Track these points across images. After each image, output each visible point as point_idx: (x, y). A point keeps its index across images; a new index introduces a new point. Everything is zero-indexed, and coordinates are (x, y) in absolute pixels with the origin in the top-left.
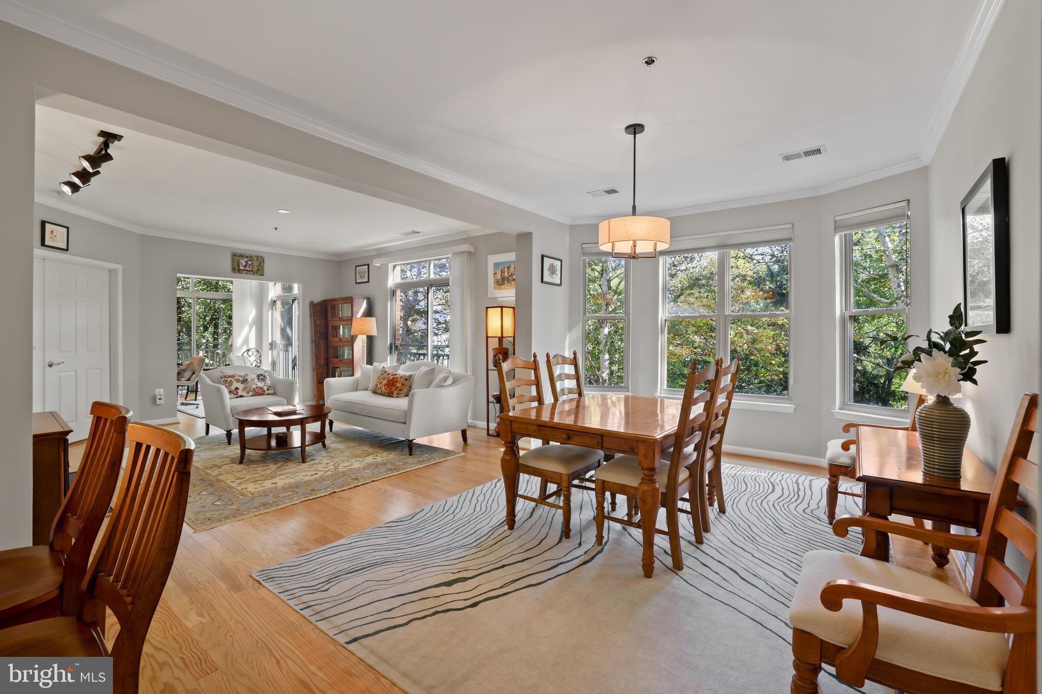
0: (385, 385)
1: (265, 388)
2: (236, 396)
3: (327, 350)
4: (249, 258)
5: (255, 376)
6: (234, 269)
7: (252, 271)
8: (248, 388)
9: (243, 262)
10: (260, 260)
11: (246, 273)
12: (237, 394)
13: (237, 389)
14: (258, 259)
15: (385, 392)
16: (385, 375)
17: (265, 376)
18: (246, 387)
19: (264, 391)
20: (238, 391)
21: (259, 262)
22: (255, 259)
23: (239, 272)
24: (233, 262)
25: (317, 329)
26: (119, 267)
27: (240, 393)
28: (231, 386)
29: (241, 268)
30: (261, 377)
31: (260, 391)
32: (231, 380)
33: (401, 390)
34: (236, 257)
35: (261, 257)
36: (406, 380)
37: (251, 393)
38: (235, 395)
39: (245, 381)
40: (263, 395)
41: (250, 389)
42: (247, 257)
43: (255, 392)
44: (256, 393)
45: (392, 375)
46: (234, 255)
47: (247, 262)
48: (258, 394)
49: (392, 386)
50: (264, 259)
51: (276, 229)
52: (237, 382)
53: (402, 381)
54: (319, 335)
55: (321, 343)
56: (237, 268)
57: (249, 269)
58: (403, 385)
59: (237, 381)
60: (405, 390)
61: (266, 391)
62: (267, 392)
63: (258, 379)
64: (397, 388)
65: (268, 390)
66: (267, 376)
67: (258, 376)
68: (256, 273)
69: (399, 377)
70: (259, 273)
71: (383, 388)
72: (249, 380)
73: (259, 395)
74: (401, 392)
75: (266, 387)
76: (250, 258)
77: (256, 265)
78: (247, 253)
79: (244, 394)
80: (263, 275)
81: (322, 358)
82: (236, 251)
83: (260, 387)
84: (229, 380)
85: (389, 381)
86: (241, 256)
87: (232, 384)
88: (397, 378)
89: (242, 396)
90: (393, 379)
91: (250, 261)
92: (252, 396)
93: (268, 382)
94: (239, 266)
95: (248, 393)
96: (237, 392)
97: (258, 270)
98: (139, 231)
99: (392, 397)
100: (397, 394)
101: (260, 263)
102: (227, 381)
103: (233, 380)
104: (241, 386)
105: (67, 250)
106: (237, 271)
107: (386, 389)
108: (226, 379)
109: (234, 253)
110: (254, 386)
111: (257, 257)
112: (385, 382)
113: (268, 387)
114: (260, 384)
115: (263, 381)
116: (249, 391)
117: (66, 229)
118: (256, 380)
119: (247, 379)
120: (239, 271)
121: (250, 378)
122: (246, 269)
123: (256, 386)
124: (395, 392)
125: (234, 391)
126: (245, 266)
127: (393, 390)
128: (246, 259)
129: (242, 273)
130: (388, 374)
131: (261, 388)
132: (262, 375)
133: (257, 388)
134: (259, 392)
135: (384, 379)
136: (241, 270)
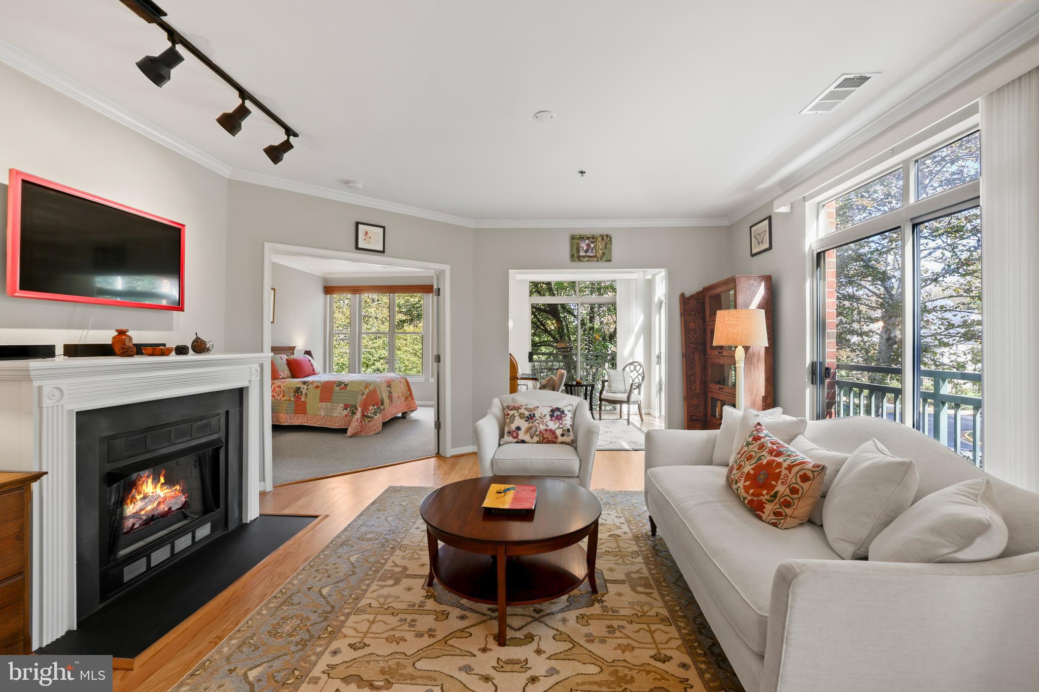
0: (748, 476)
1: (559, 432)
2: (516, 440)
3: (704, 369)
4: (591, 240)
5: (547, 411)
6: (572, 256)
7: (596, 256)
8: (533, 430)
9: (584, 245)
10: (607, 239)
11: (588, 261)
12: (517, 437)
13: (518, 428)
14: (603, 239)
15: (745, 498)
16: (755, 447)
17: (563, 412)
18: (530, 428)
19: (556, 437)
20: (519, 432)
21: (604, 243)
22: (600, 239)
23: (579, 260)
24: (572, 247)
25: (690, 336)
26: (447, 268)
27: (522, 435)
28: (512, 424)
29: (582, 254)
30: (556, 413)
31: (549, 436)
32: (514, 414)
33: (787, 504)
34: (576, 240)
35: (607, 236)
36: (805, 478)
37: (536, 439)
38: (514, 438)
39: (531, 418)
40: (554, 443)
41: (536, 431)
42: (588, 238)
43: (543, 437)
44: (544, 439)
45: (771, 452)
46: (573, 238)
47: (588, 245)
48: (546, 440)
49: (763, 487)
50: (611, 238)
51: (582, 172)
52: (521, 418)
53: (792, 478)
54: (692, 346)
55: (697, 359)
56: (576, 255)
57: (592, 254)
58: (794, 491)
59: (521, 416)
60: (802, 508)
61: (559, 437)
62: (560, 439)
63: (552, 416)
64: (775, 496)
65: (563, 435)
66: (566, 412)
67: (553, 411)
68: (601, 258)
69: (785, 465)
70: (605, 259)
71: (741, 484)
72: (537, 416)
73: (549, 442)
74: (789, 511)
75: (561, 430)
76: (593, 239)
77: (601, 247)
78: (588, 233)
79: (527, 438)
80: (610, 261)
81: (698, 382)
82: (577, 233)
83: (551, 430)
84: (511, 413)
85: (759, 468)
86: (582, 238)
87: (514, 420)
88: (779, 465)
89: (523, 442)
90: (770, 463)
91: (592, 242)
92: (538, 442)
93: (568, 421)
94: (578, 252)
95: (532, 437)
96: (518, 435)
97: (604, 254)
98: (471, 224)
99: (759, 518)
100: (777, 514)
101: (606, 243)
102: (508, 414)
103: (517, 414)
104: (524, 425)
105: (383, 252)
106: (577, 260)
107: (746, 489)
108: (509, 412)
109: (572, 235)
110: (542, 427)
111: (602, 236)
112: (748, 468)
113: (564, 430)
114: (552, 425)
115: (559, 419)
116: (534, 434)
117: (382, 229)
118: (548, 418)
119: (534, 414)
120: (580, 258)
121: (539, 412)
122: (588, 254)
123: (545, 427)
124: (769, 508)
125: (514, 431)
126: (587, 251)
127: (763, 498)
128: (587, 242)
129: (583, 261)
130: (762, 447)
131: (553, 432)
132: (558, 409)
133: (546, 430)
134: (548, 438)
135: (750, 458)
136: (582, 256)
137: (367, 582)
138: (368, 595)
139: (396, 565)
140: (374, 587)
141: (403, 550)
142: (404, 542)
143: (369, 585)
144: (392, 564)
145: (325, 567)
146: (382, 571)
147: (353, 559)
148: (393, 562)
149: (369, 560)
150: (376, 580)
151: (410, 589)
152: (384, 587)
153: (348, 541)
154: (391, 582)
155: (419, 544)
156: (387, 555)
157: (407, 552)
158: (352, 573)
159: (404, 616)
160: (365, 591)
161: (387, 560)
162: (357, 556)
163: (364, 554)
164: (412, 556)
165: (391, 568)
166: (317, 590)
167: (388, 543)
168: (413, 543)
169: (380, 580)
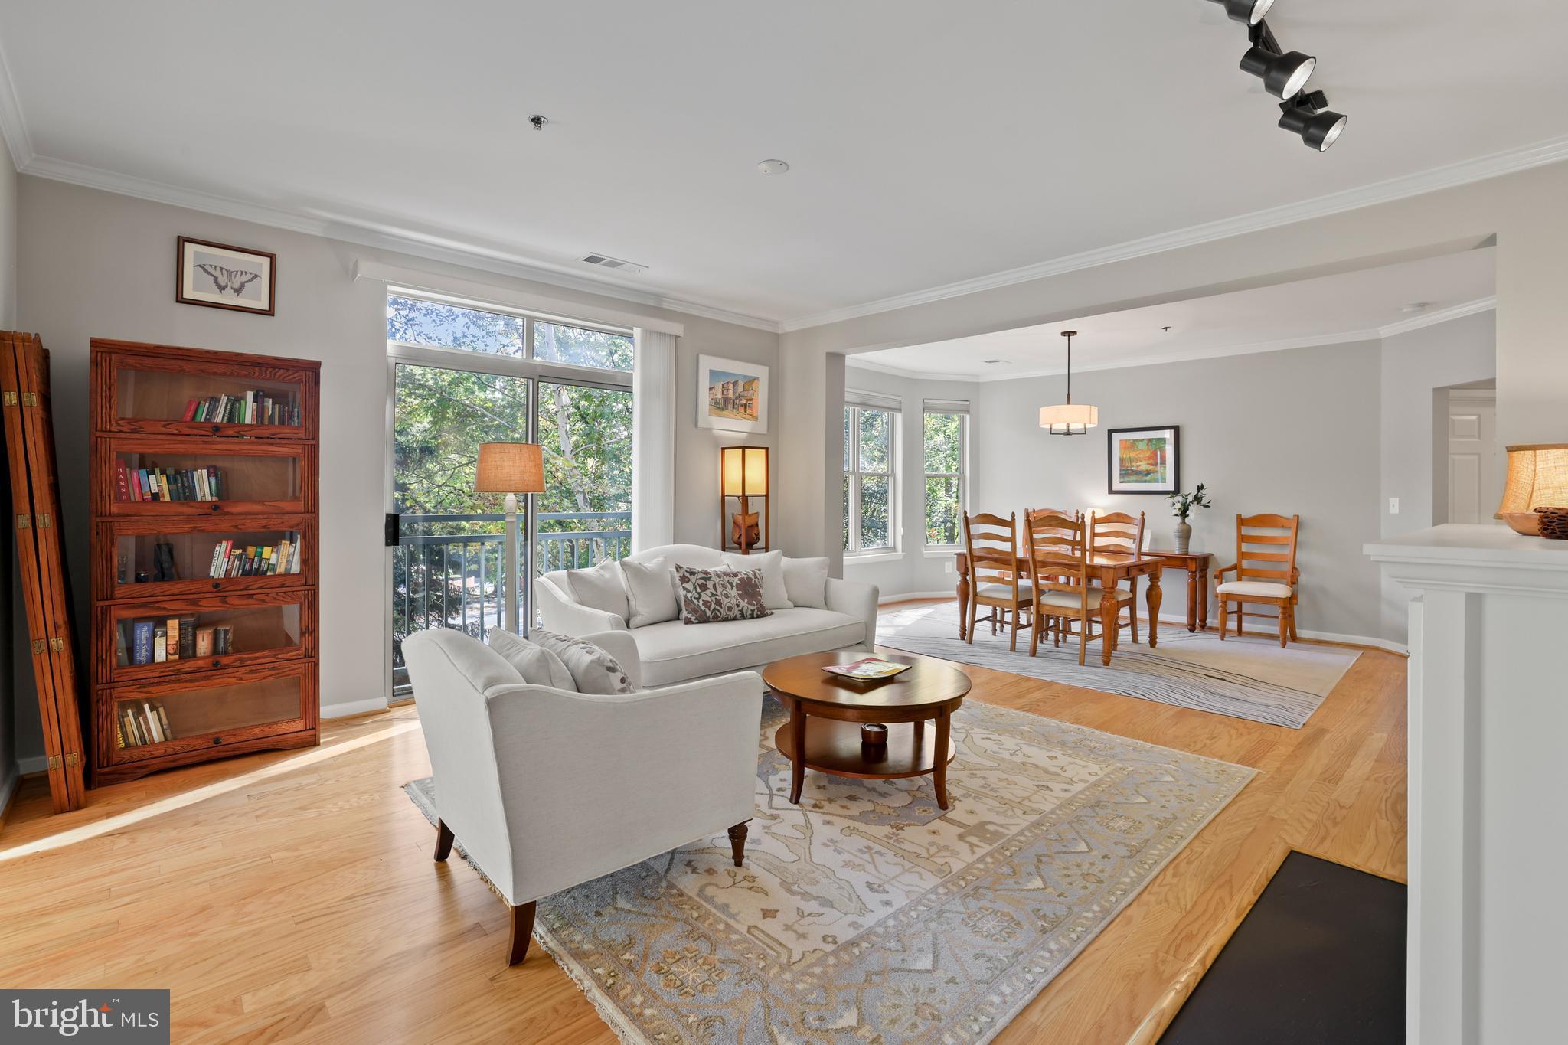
137: (1022, 838)
138: (1025, 824)
139: (972, 845)
140: (1014, 830)
141: (945, 868)
142: (937, 881)
143: (1021, 833)
144: (975, 849)
145: (1088, 884)
146: (995, 845)
147: (1037, 883)
148: (973, 852)
149: (1010, 871)
150: (1008, 837)
151: (971, 812)
152: (1002, 826)
153: (1044, 931)
154: (990, 827)
155: (912, 867)
156: (977, 868)
157: (941, 861)
158: (1042, 858)
159: (992, 793)
160: (1028, 828)
161: (981, 860)
162: (1030, 886)
163: (1017, 887)
164: (940, 851)
165: (981, 844)
166: (1095, 853)
167: (965, 891)
168: (920, 874)
169: (1003, 835)
